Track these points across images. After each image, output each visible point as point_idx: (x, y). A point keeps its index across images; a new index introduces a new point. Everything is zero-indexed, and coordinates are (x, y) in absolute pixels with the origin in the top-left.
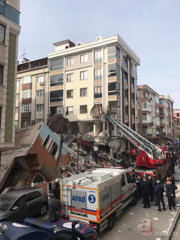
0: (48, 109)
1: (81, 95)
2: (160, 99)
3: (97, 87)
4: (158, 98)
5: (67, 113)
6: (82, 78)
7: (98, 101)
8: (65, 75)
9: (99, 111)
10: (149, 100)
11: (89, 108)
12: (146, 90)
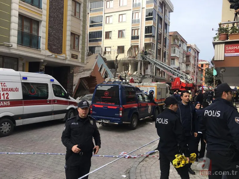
0: (87, 48)
1: (119, 37)
2: (188, 47)
3: (135, 30)
4: (186, 45)
5: (105, 53)
6: (121, 20)
7: (135, 42)
8: (104, 17)
9: (135, 52)
10: (178, 46)
11: (126, 49)
12: (176, 37)
